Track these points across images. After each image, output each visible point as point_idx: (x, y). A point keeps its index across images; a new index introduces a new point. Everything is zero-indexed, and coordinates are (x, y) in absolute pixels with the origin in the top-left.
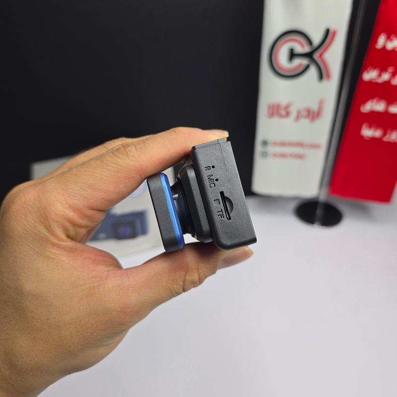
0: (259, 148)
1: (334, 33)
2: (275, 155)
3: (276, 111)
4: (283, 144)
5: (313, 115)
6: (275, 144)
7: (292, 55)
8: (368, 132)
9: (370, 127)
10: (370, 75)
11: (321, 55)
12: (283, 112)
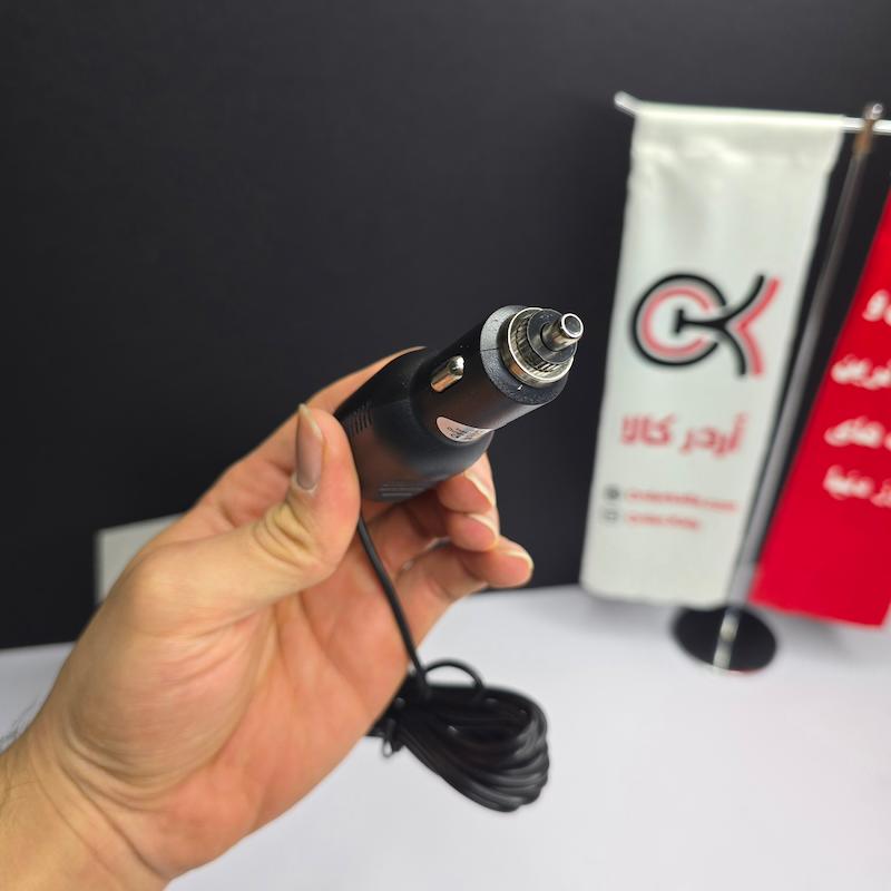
0: (598, 501)
1: (774, 286)
2: (634, 519)
3: (640, 431)
4: (654, 497)
5: (721, 444)
6: (635, 496)
7: (681, 322)
8: (839, 484)
9: (845, 473)
10: (849, 372)
11: (744, 326)
12: (656, 434)
